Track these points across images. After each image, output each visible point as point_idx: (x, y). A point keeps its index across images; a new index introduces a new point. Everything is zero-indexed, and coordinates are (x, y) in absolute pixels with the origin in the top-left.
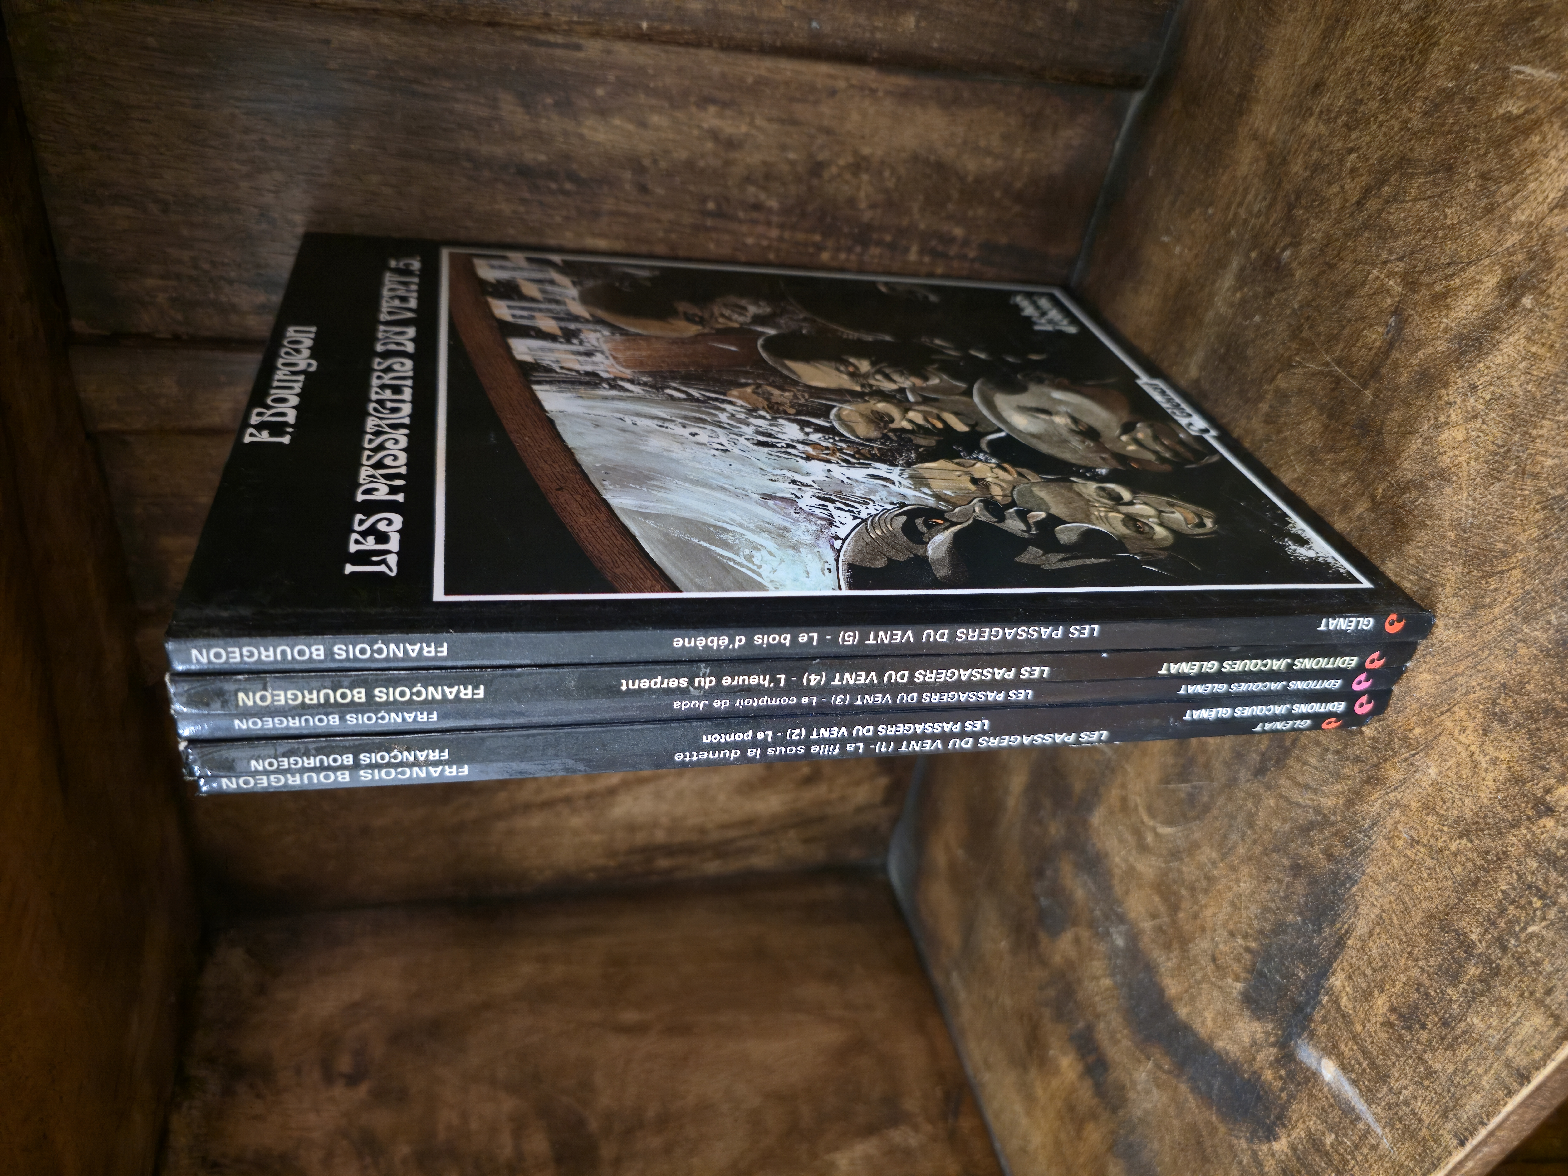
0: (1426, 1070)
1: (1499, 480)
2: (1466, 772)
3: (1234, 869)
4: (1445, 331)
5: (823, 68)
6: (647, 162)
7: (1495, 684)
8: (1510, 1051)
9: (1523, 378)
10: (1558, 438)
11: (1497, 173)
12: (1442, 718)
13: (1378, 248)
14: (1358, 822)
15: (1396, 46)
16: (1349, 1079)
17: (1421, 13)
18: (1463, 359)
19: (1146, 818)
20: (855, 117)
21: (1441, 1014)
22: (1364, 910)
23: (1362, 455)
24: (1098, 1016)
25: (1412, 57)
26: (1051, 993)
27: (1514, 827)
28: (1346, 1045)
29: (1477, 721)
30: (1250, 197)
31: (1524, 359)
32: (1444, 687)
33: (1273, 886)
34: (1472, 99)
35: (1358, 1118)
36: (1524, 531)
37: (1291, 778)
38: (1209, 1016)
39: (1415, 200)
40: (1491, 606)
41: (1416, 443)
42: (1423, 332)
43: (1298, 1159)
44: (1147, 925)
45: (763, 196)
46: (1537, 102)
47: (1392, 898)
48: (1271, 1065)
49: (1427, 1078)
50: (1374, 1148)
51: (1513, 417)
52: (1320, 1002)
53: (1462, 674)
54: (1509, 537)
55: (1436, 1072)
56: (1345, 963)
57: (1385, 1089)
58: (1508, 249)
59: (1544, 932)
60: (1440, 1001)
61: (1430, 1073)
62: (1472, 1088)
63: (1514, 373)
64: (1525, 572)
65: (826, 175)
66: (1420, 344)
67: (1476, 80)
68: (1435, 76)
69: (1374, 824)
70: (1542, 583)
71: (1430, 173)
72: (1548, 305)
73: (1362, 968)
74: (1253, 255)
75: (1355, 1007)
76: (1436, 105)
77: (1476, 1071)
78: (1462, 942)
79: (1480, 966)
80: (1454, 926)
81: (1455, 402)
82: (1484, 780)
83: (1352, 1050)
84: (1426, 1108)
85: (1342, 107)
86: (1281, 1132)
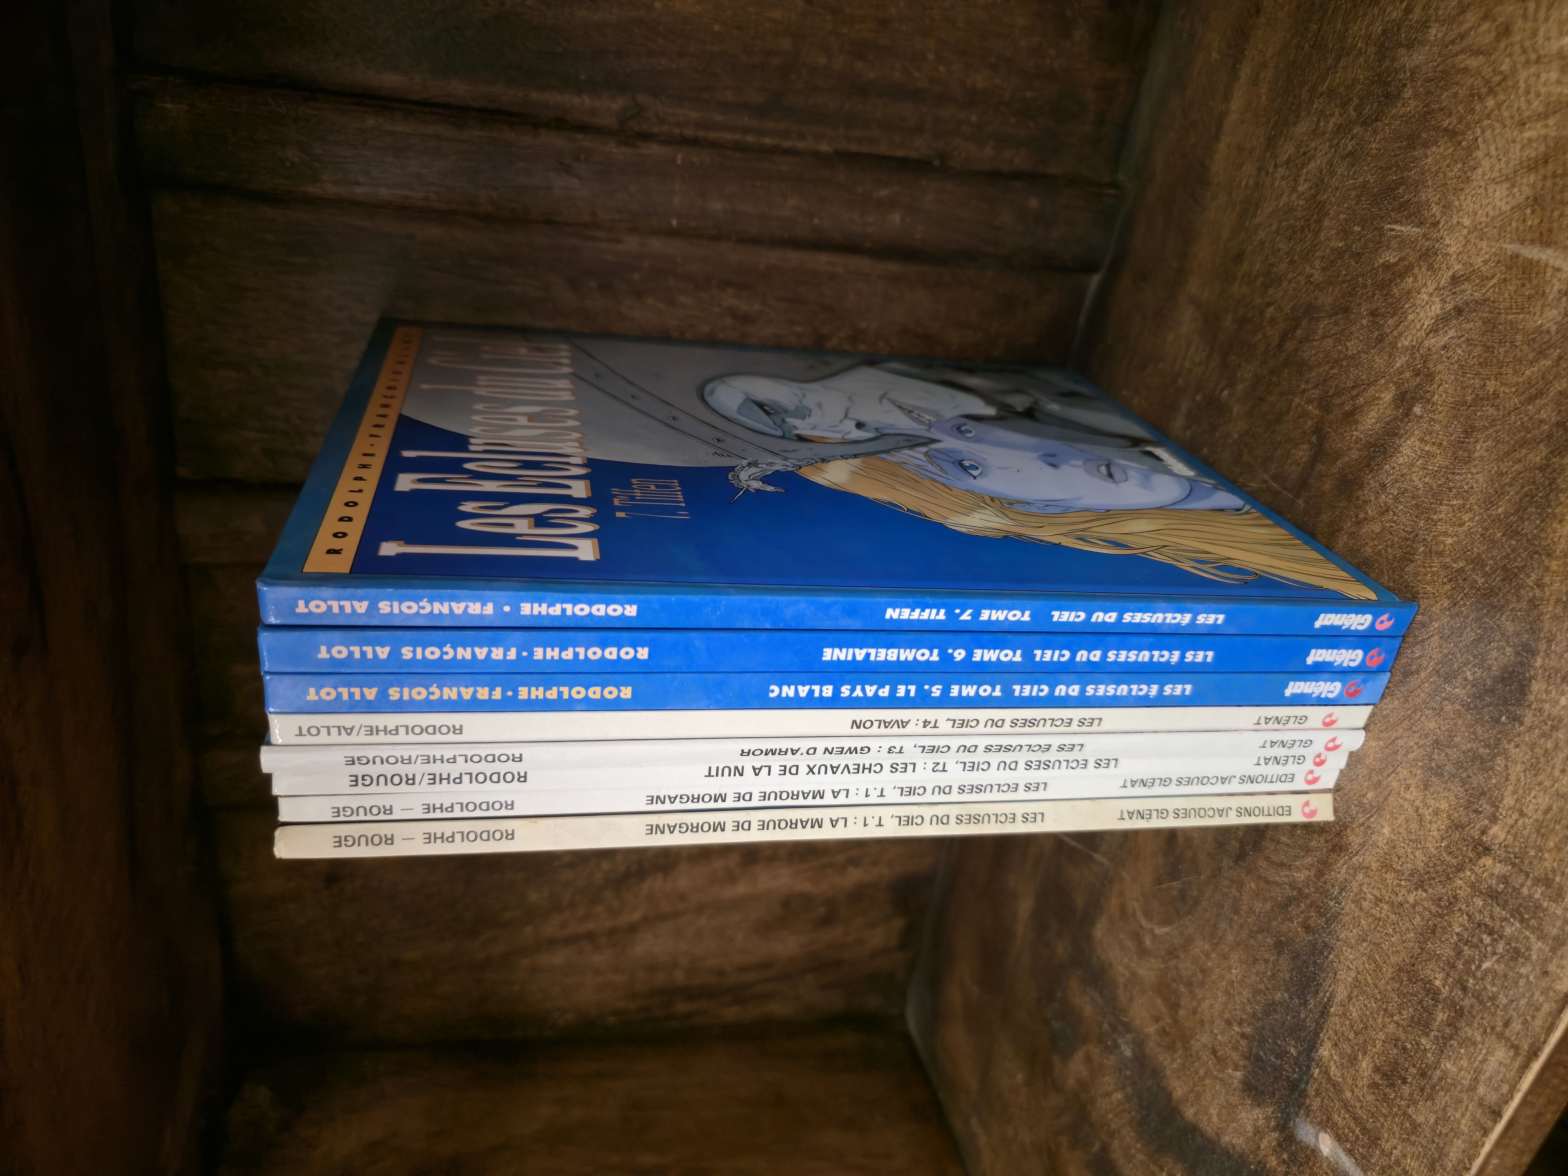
0: (1411, 1125)
1: (1412, 562)
2: (1414, 826)
4: (1356, 442)
5: (823, 257)
7: (1429, 741)
8: (1481, 1090)
9: (1421, 473)
10: (1454, 519)
11: (1383, 310)
12: (1389, 779)
13: (1298, 380)
14: (1328, 890)
15: (1296, 219)
16: (1345, 1149)
17: (1313, 191)
18: (1373, 463)
19: (1144, 923)
20: (852, 296)
21: (1418, 1065)
22: (1342, 975)
24: (1111, 1134)
25: (1309, 225)
26: (1067, 1119)
27: (1459, 871)
28: (1339, 1115)
29: (1418, 778)
30: (1192, 350)
31: (1420, 457)
32: (1387, 751)
33: (1260, 967)
34: (1358, 254)
36: (1437, 602)
37: (1268, 859)
38: (1214, 1112)
39: (1323, 338)
40: (1418, 672)
42: (1339, 445)
44: (1151, 1029)
46: (1408, 251)
47: (1365, 958)
48: (1274, 1150)
49: (1413, 1133)
51: (1417, 506)
52: (1312, 1076)
53: (1401, 737)
55: (1420, 1125)
56: (1331, 1032)
57: (1378, 1152)
58: (1398, 369)
59: (1496, 967)
60: (1416, 1052)
61: (1416, 1127)
62: (1453, 1134)
63: (1413, 469)
64: (1441, 638)
66: (1338, 455)
67: (1360, 239)
68: (1328, 239)
69: (1342, 889)
70: (1456, 646)
71: (1332, 315)
73: (1346, 1034)
74: (1198, 398)
75: (1343, 1074)
76: (1331, 262)
77: (1454, 1116)
78: (1429, 991)
79: (1446, 1010)
80: (1420, 975)
81: (1370, 500)
82: (1430, 831)
83: (1345, 1119)
84: (1415, 1164)
85: (1258, 270)
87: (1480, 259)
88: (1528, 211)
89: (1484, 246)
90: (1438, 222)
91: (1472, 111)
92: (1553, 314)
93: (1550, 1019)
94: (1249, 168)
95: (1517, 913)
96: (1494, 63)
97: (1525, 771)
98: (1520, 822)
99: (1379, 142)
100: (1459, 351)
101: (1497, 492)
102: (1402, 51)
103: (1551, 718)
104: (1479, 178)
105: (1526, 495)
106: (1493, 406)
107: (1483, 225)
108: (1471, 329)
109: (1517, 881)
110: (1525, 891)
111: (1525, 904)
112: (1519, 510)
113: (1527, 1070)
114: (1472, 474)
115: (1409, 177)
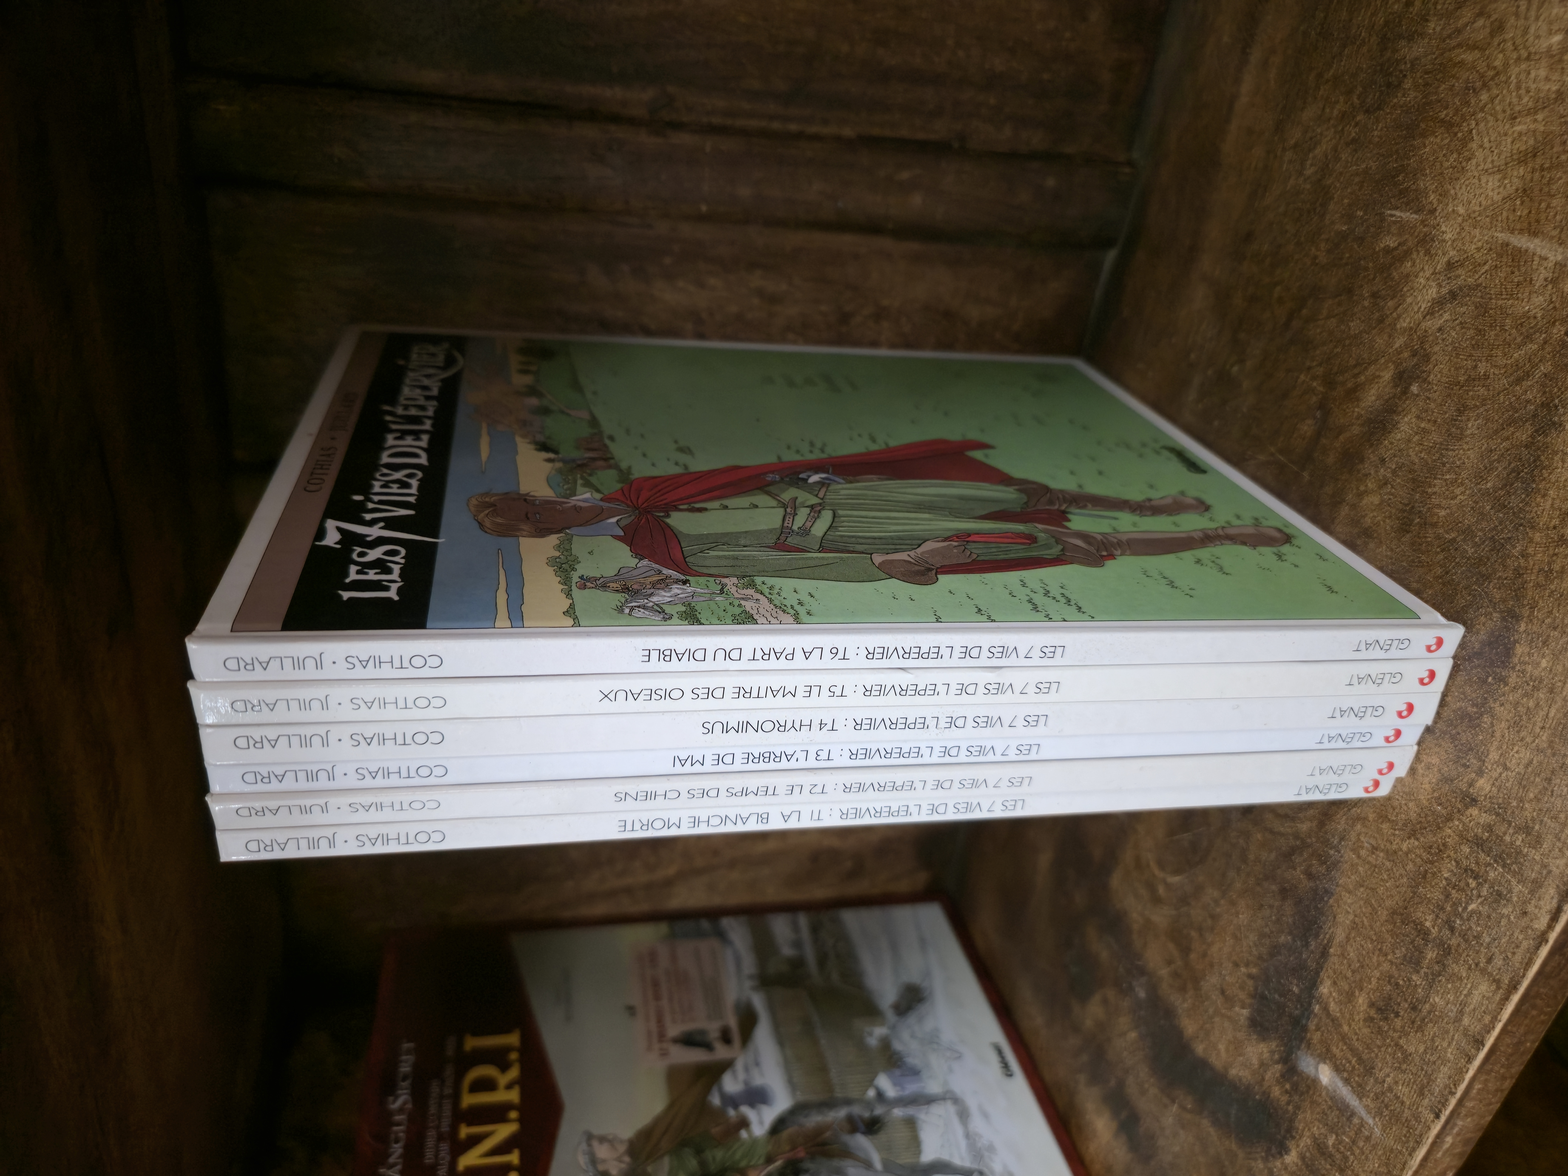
0: (1402, 1054)
1: (1408, 532)
4: (1358, 418)
5: (849, 238)
6: (704, 315)
8: (1466, 1021)
9: (1417, 449)
10: (1447, 493)
11: (1383, 292)
13: (1304, 357)
14: (1329, 840)
15: (1303, 202)
16: (1342, 1079)
17: (1318, 176)
18: (1373, 439)
19: (1157, 872)
20: (875, 276)
21: (1409, 1000)
22: (1340, 918)
24: (1127, 1071)
25: (1315, 208)
26: (1085, 1057)
27: (1448, 821)
28: (1337, 1047)
30: (1204, 326)
31: (1416, 433)
33: (1266, 912)
34: (1360, 238)
35: (1353, 1114)
36: (1430, 571)
39: (1327, 318)
41: (1345, 511)
42: (1342, 421)
43: (1307, 1166)
44: (1164, 972)
46: (1406, 236)
47: (1362, 903)
48: (1278, 1081)
49: (1404, 1062)
50: (1368, 1139)
51: (1414, 480)
52: (1313, 1012)
54: (1419, 578)
55: (1410, 1055)
57: (1372, 1080)
58: (1396, 349)
59: (1481, 908)
60: (1408, 988)
61: (1406, 1056)
62: (1440, 1062)
63: (1410, 445)
65: (853, 323)
66: (1340, 430)
67: (1362, 224)
68: (1333, 223)
69: (1342, 839)
71: (1336, 297)
72: (1430, 390)
73: (1344, 972)
74: (1210, 372)
75: (1341, 1010)
76: (1335, 245)
77: (1442, 1046)
78: (1419, 931)
79: (1435, 949)
80: (1412, 917)
81: (1370, 474)
82: (1422, 784)
83: (1342, 1050)
84: (1406, 1090)
85: (1267, 251)
86: (1291, 1144)
87: (1473, 247)
88: (1518, 202)
89: (1478, 234)
90: (1435, 210)
91: (1467, 103)
92: (1538, 300)
93: (1528, 955)
94: (1259, 151)
95: (1499, 858)
96: (1488, 58)
97: (1508, 728)
98: (1504, 775)
99: (1381, 130)
100: (1453, 334)
101: (1486, 468)
102: (1403, 43)
103: (1533, 678)
104: (1473, 168)
105: (1513, 471)
106: (1483, 386)
107: (1477, 213)
108: (1464, 313)
109: (1500, 829)
110: (1507, 838)
111: (1507, 850)
112: (1506, 485)
113: (1507, 1002)
114: (1464, 450)
115: (1408, 165)
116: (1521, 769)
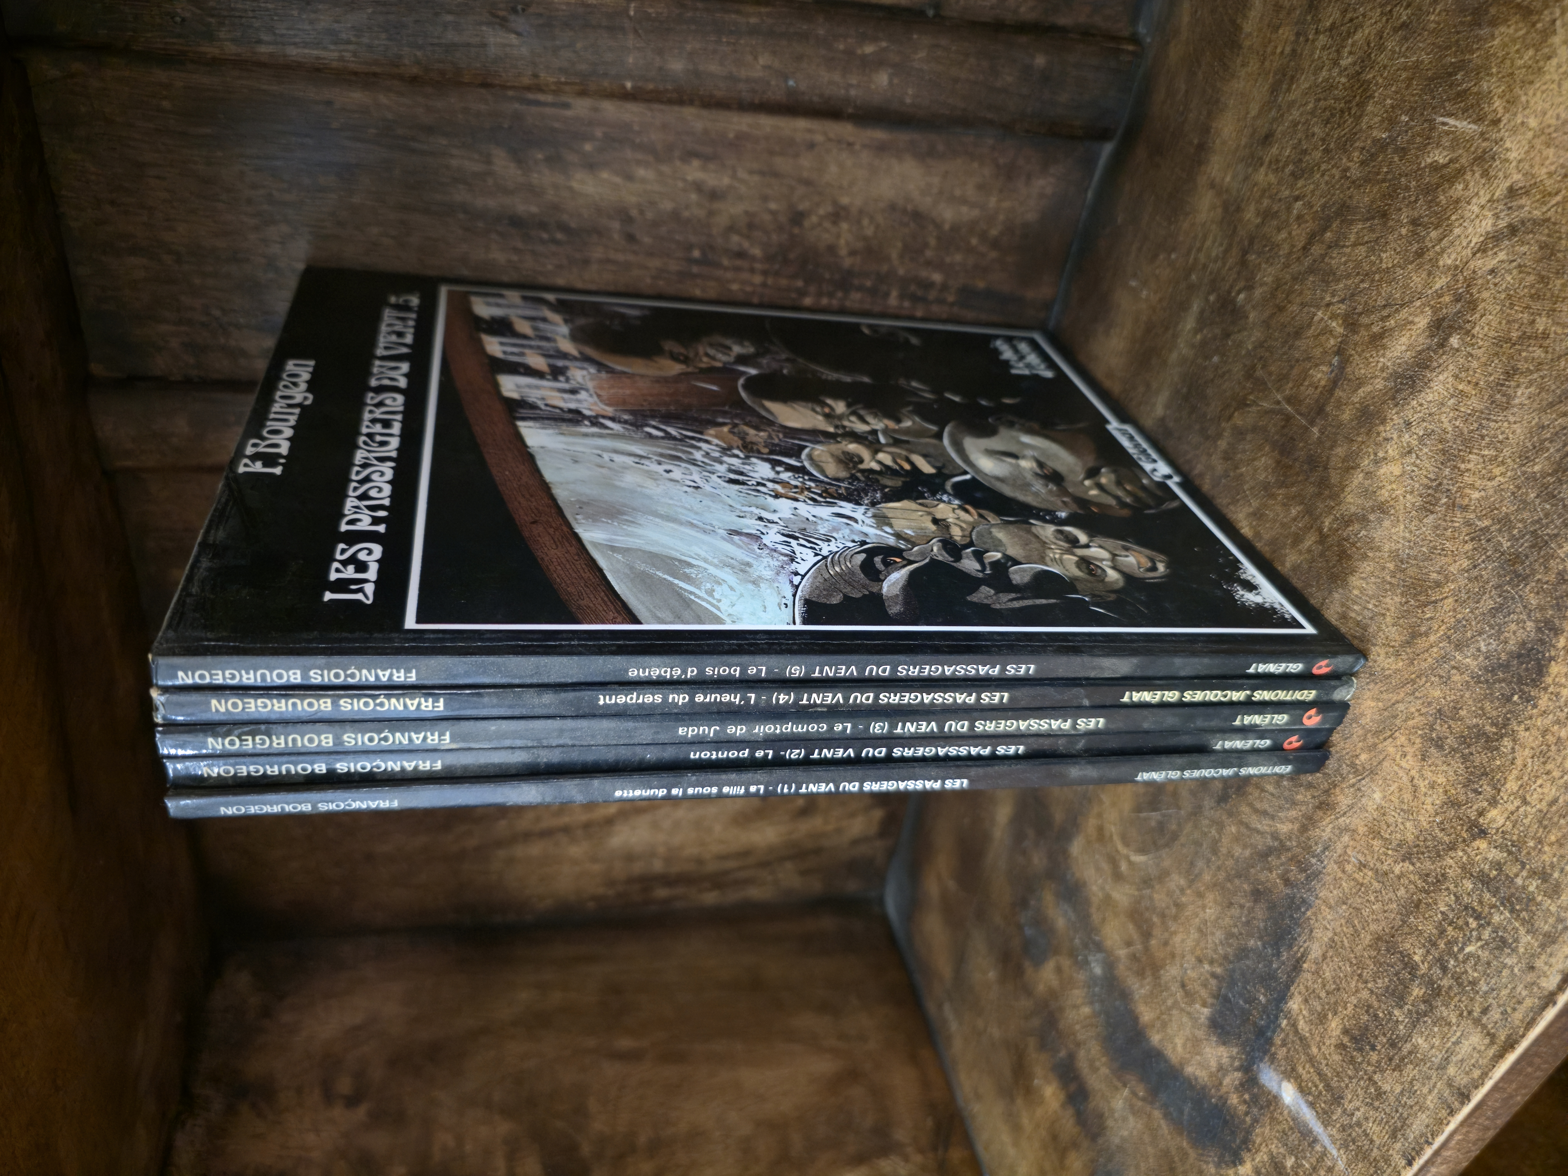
0: (1376, 1091)
1: (1432, 513)
2: (1407, 796)
3: (1200, 895)
4: (1382, 370)
5: (802, 124)
6: (634, 213)
7: (1432, 710)
8: (1451, 1070)
9: (1451, 414)
10: (1484, 471)
11: (1426, 219)
12: (1385, 744)
13: (1323, 291)
14: (1311, 847)
15: (1336, 99)
16: (1307, 1101)
17: (1357, 68)
18: (1399, 396)
19: (1120, 847)
20: (833, 169)
21: (1388, 1035)
22: (1318, 933)
23: (1311, 490)
24: (1078, 1045)
25: (1350, 109)
26: (1036, 1022)
27: (1451, 849)
28: (1304, 1068)
29: (1416, 746)
30: (1208, 243)
31: (1452, 396)
32: (1386, 713)
33: (1235, 911)
34: (1403, 149)
35: (1316, 1140)
36: (1455, 561)
37: (1251, 805)
38: (1179, 1042)
39: (1355, 245)
40: (1426, 634)
41: (1358, 478)
42: (1363, 371)
44: (1122, 953)
45: (746, 244)
46: (1460, 151)
47: (1343, 921)
48: (1236, 1089)
49: (1377, 1099)
50: (1330, 1170)
51: (1444, 452)
52: (1279, 1026)
53: (1402, 701)
54: (1441, 567)
55: (1385, 1093)
57: (1340, 1110)
58: (1436, 292)
59: (1480, 953)
60: (1388, 1022)
61: (1380, 1094)
62: (1417, 1108)
63: (1443, 409)
64: (1456, 601)
65: (807, 223)
66: (1361, 382)
67: (1407, 132)
68: (1370, 127)
69: (1326, 848)
70: (1471, 612)
71: (1368, 219)
73: (1317, 991)
74: (1212, 298)
75: (1311, 1030)
76: (1372, 155)
77: (1421, 1091)
78: (1406, 964)
79: (1423, 986)
80: (1399, 947)
81: (1392, 438)
82: (1424, 804)
83: (1309, 1073)
84: (1376, 1128)
85: (1289, 156)
86: (1246, 1156)
87: (1544, 170)
89: (1551, 156)
90: (1499, 120)
93: (1531, 1014)
94: (1286, 33)
95: (1508, 902)
97: (1532, 757)
98: (1522, 809)
100: (1509, 278)
101: (1535, 447)
104: (1552, 70)
106: (1541, 347)
107: (1552, 129)
108: (1525, 254)
109: (1512, 869)
110: (1519, 881)
111: (1517, 895)
112: (1558, 471)
114: (1509, 423)
115: (1470, 61)
116: (1543, 806)
